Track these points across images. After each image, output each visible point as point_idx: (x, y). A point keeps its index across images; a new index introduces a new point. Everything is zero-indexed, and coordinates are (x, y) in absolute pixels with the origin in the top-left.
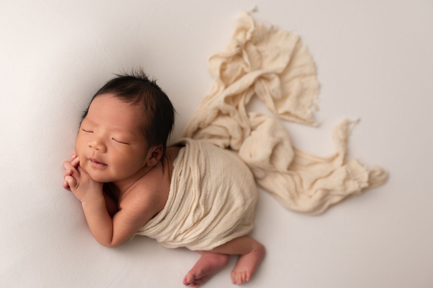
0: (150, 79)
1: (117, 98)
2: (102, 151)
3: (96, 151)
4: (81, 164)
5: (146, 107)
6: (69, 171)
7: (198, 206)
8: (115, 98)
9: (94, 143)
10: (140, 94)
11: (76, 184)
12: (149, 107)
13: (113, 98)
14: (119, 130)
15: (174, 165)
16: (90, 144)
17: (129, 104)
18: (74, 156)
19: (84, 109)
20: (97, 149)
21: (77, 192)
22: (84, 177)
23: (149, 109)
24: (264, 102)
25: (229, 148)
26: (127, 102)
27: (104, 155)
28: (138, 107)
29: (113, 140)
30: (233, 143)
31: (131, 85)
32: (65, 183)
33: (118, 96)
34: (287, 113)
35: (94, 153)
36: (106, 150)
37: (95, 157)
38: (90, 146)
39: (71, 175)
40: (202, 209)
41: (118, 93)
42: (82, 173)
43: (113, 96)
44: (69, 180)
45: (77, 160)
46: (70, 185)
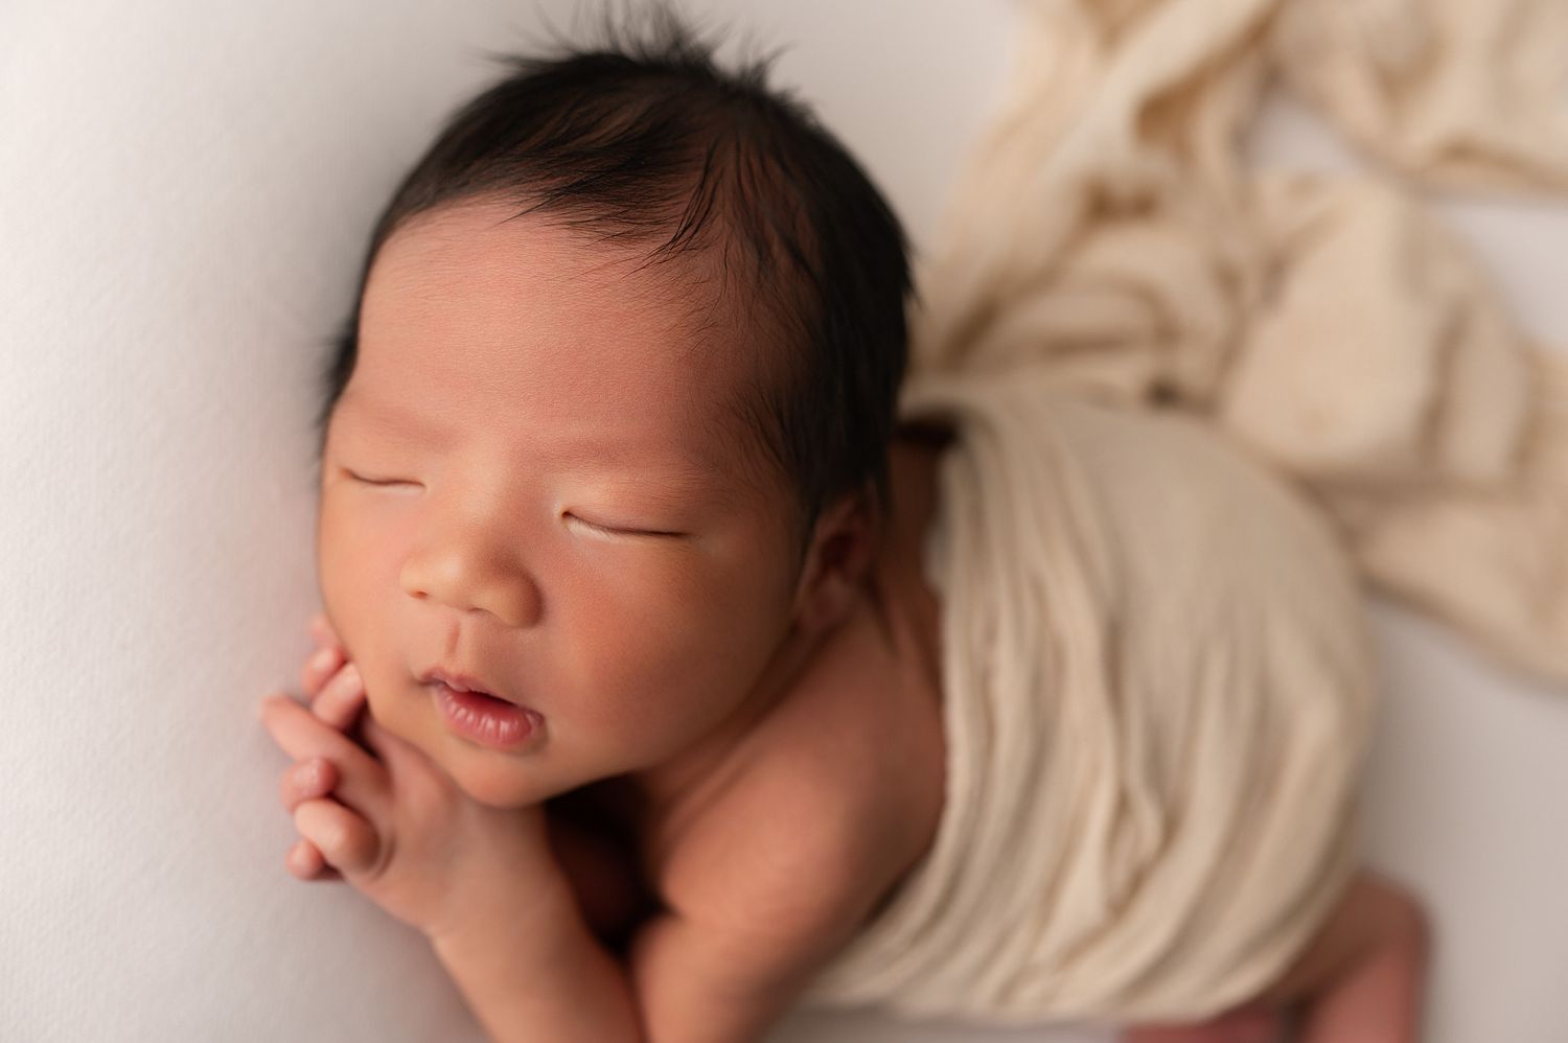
0: (728, 58)
1: (547, 216)
2: (507, 620)
3: (468, 623)
4: (378, 707)
5: (760, 253)
6: (311, 776)
7: (1123, 806)
8: (536, 220)
9: (449, 570)
10: (703, 163)
11: (372, 848)
12: (776, 248)
13: (520, 224)
14: (602, 454)
15: (936, 573)
16: (414, 578)
17: (646, 248)
18: (325, 659)
19: (330, 323)
20: (475, 610)
21: (393, 890)
22: (415, 788)
23: (783, 261)
24: (1319, 106)
25: (1164, 396)
26: (627, 238)
27: (529, 636)
28: (705, 263)
29: (576, 527)
30: (1190, 367)
31: (624, 116)
32: (301, 858)
33: (556, 199)
34: (1460, 152)
35: (455, 636)
36: (534, 608)
37: (463, 664)
38: (421, 595)
39: (333, 792)
40: (1148, 819)
41: (551, 184)
42: (402, 765)
43: (520, 210)
44: (327, 830)
45: (346, 686)
46: (334, 859)
